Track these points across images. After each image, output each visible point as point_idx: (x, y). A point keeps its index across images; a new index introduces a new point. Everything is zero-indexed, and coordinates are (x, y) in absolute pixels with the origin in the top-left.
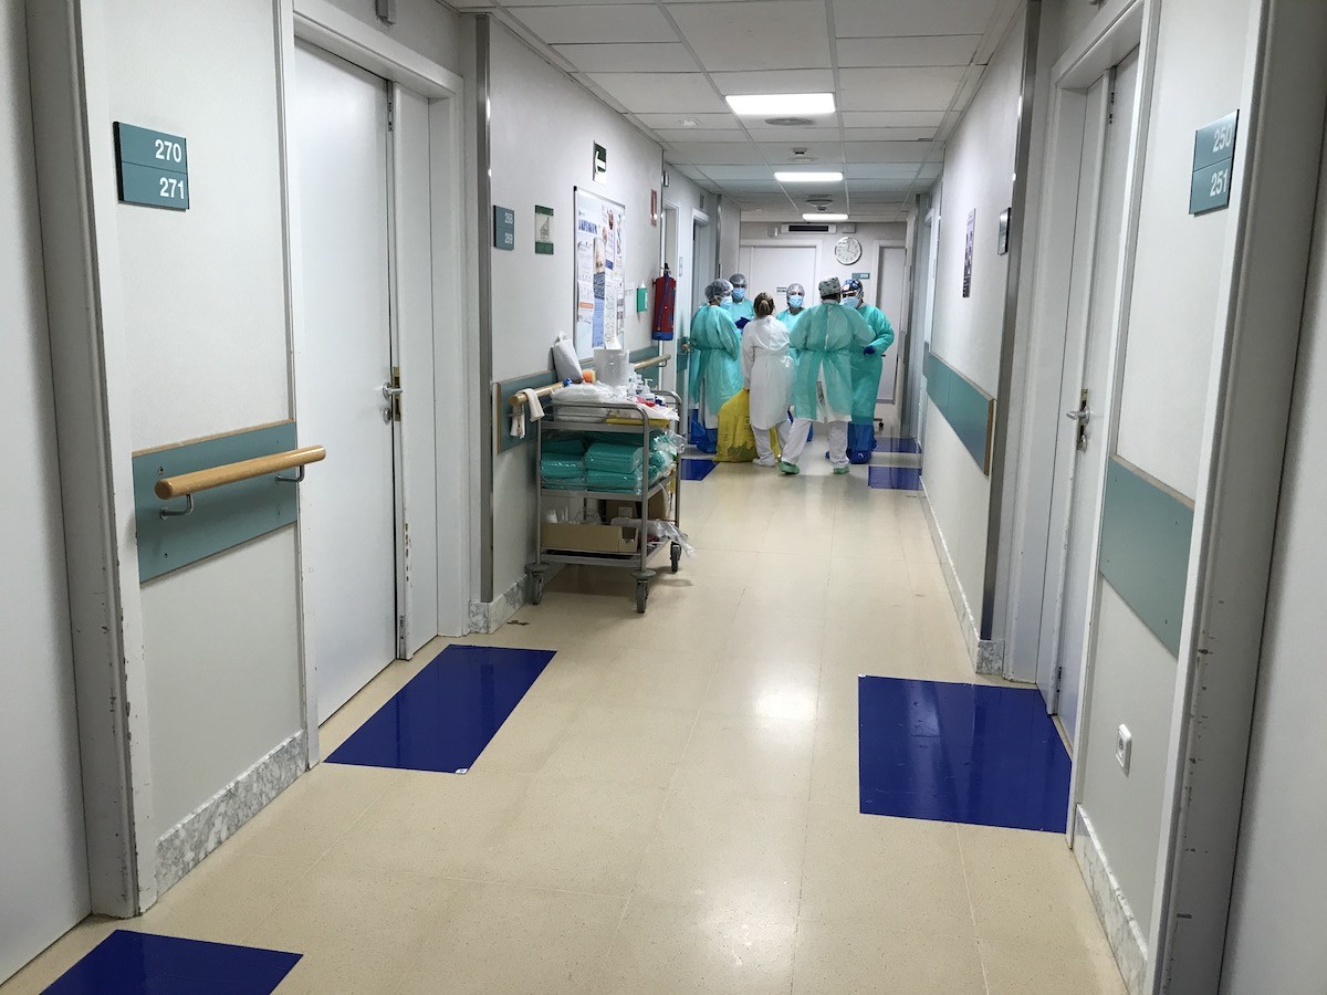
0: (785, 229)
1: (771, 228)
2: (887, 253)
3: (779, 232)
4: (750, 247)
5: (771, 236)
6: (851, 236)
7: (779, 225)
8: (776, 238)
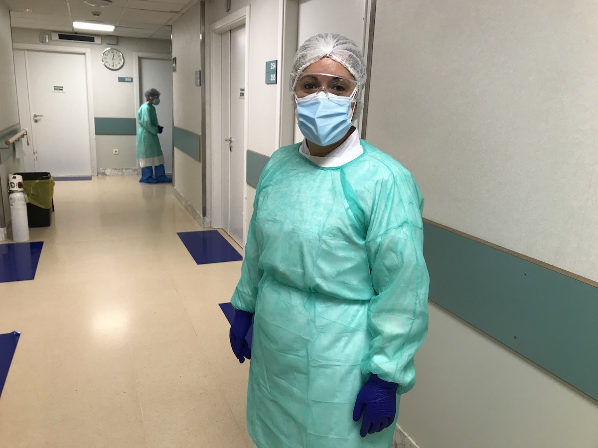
0: (55, 37)
1: (43, 35)
2: (145, 63)
3: (50, 39)
4: (24, 50)
5: (43, 41)
6: (114, 47)
7: (50, 32)
8: (48, 44)
